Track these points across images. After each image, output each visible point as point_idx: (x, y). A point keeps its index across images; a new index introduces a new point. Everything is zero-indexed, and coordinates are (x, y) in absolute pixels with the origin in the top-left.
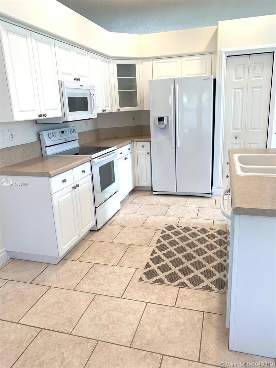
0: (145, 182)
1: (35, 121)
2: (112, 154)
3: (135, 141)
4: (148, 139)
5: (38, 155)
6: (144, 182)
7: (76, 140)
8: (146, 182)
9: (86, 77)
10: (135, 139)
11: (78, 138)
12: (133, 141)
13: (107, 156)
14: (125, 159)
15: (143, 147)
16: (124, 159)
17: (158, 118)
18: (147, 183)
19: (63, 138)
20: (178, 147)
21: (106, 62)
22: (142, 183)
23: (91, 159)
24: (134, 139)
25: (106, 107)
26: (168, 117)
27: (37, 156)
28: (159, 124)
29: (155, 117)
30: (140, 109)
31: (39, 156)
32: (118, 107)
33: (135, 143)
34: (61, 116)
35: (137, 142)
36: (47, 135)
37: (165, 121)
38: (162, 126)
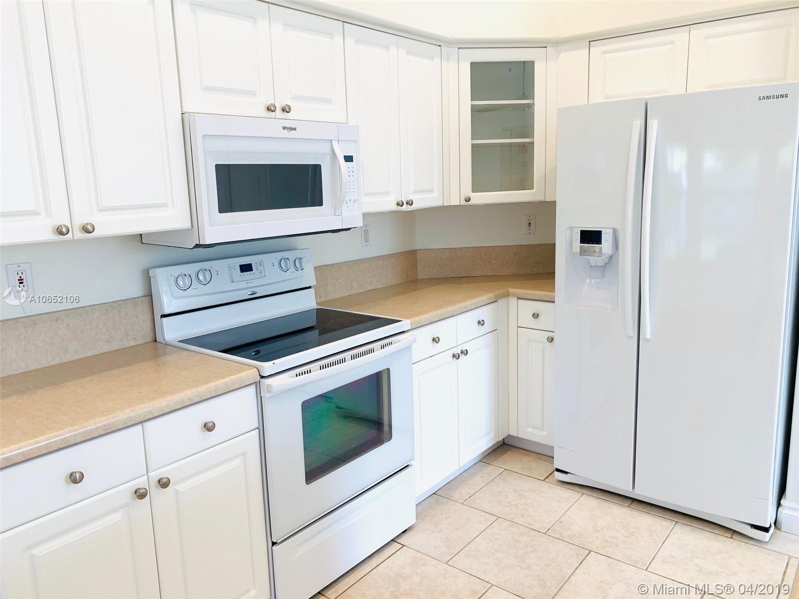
0: (538, 429)
1: (139, 238)
2: (383, 347)
3: (514, 295)
4: (548, 293)
5: (135, 339)
6: (533, 427)
7: (310, 287)
8: (543, 430)
9: (330, 101)
10: (513, 288)
11: (315, 283)
12: (507, 295)
13: (353, 357)
14: (456, 356)
15: (536, 316)
16: (454, 356)
17: (582, 231)
18: (544, 433)
19: (244, 285)
20: (648, 337)
21: (432, 58)
22: (529, 429)
23: (262, 377)
24: (511, 290)
25: (415, 192)
26: (615, 231)
27: (132, 344)
28: (583, 252)
29: (572, 228)
30: (540, 198)
31: (140, 341)
32: (467, 190)
33: (513, 301)
34: (188, 225)
35: (518, 298)
36: (173, 279)
37: (606, 244)
38: (594, 260)
